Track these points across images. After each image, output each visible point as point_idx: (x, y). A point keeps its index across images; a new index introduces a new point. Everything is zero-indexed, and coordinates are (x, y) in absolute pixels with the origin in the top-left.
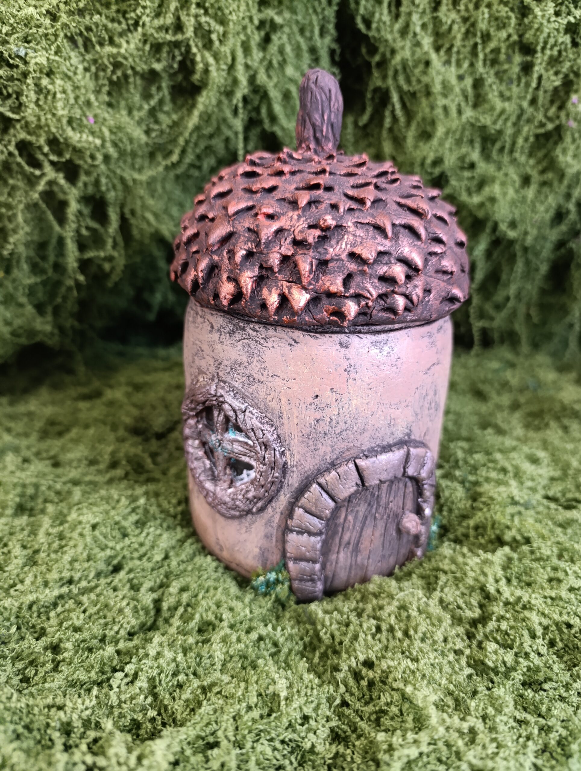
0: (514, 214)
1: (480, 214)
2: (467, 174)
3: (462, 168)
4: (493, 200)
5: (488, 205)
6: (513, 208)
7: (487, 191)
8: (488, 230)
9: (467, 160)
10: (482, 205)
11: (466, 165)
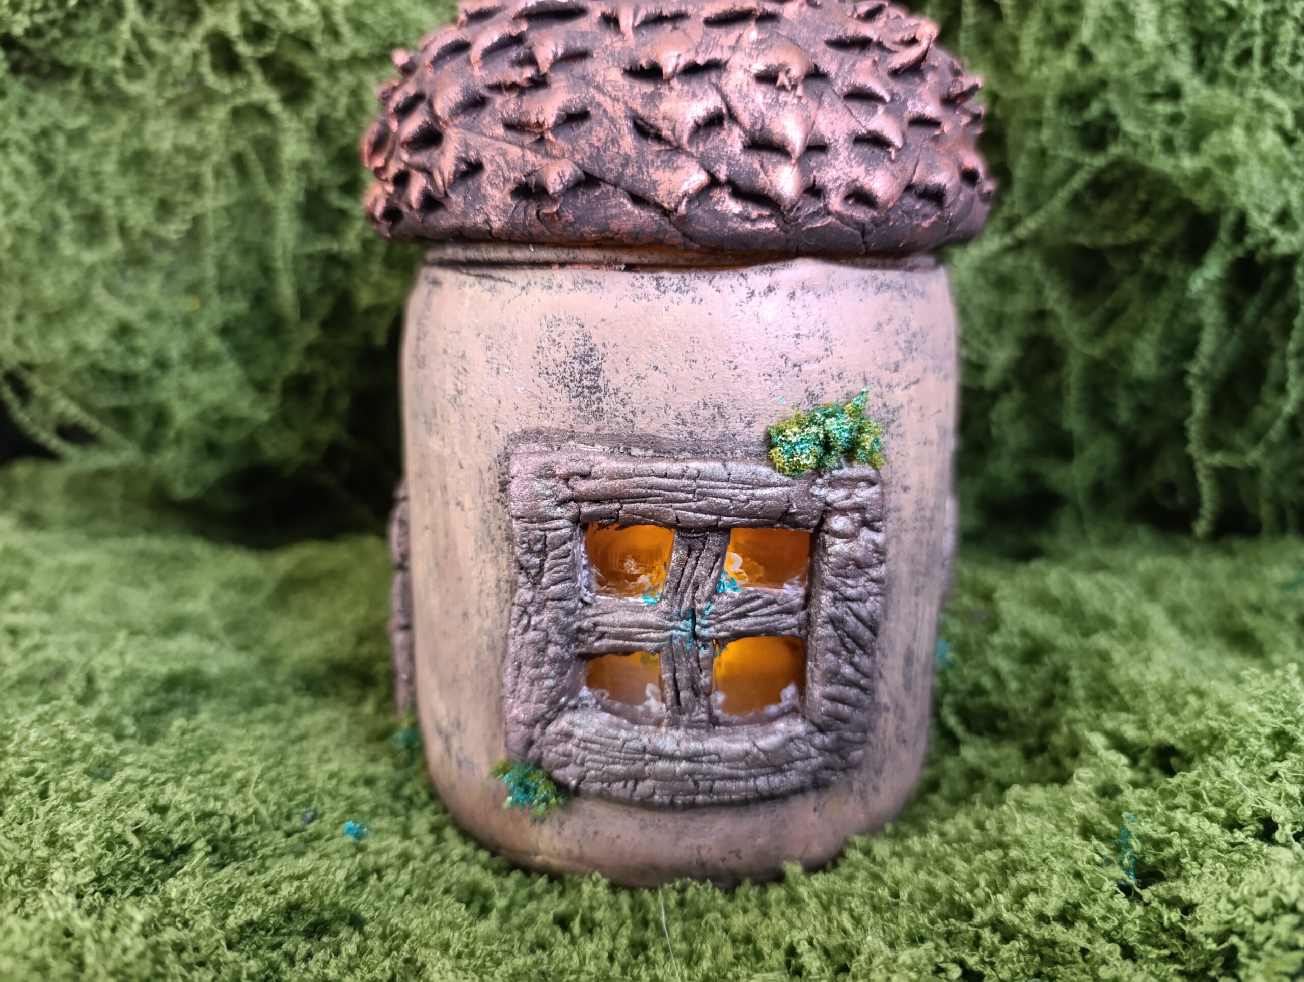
0: (1284, 192)
1: (1203, 199)
2: (1163, 108)
3: (1153, 97)
4: (1229, 162)
5: (1218, 172)
6: (1285, 183)
7: (1214, 144)
8: (1224, 236)
9: (1160, 77)
10: (1203, 178)
11: (1158, 89)
